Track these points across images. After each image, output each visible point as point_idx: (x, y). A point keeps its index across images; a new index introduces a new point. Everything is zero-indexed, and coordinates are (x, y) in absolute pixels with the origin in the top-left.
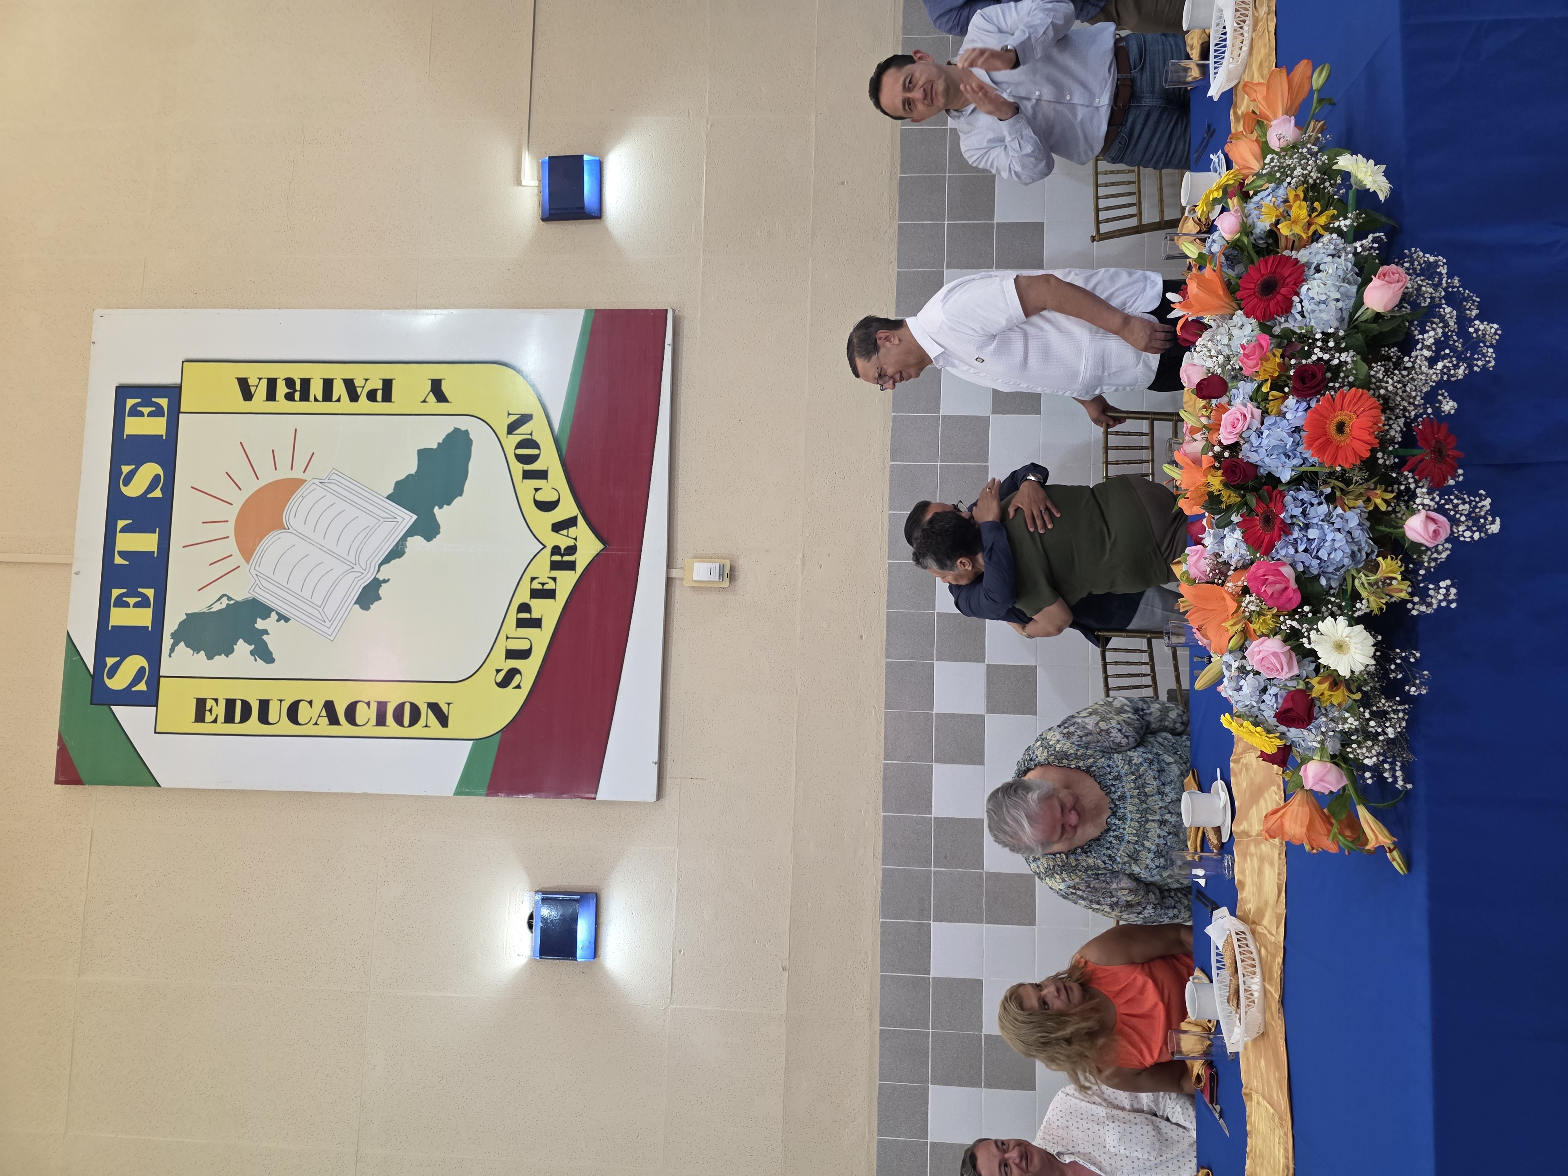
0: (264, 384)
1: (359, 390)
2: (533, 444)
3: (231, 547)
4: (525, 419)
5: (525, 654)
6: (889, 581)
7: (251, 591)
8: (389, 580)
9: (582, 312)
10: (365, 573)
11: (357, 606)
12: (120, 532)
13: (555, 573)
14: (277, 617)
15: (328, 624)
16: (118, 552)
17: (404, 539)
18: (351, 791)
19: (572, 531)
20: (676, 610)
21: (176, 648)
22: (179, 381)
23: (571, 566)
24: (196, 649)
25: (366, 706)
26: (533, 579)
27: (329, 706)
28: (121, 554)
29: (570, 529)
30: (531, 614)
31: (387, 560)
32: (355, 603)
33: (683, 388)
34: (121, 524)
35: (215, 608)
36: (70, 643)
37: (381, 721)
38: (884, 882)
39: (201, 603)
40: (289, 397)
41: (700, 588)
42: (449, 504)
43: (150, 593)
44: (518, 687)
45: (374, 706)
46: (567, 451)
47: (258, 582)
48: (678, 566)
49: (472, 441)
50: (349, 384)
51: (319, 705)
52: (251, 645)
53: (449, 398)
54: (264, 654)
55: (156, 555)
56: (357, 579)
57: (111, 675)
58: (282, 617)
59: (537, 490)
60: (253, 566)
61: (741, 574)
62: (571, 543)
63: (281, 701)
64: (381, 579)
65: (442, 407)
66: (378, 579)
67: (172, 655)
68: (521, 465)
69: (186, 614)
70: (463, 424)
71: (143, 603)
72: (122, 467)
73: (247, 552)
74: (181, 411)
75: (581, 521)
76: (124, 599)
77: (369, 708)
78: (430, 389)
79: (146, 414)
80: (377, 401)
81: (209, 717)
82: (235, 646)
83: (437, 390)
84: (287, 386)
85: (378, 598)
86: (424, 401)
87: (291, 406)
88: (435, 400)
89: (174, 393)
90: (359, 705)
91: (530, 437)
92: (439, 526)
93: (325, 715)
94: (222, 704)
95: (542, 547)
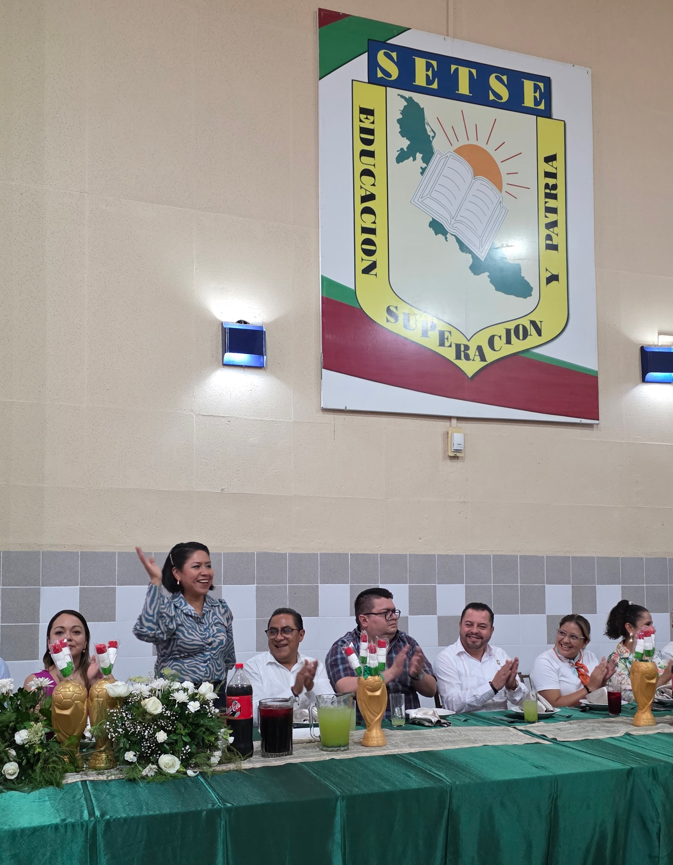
0: (554, 171)
1: (551, 230)
2: (525, 336)
3: (463, 141)
4: (539, 332)
6: (453, 556)
7: (438, 152)
8: (447, 241)
9: (597, 369)
11: (431, 220)
12: (470, 70)
13: (454, 346)
14: (423, 167)
15: (420, 200)
16: (458, 68)
17: (470, 252)
19: (478, 358)
20: (434, 422)
21: (403, 100)
22: (553, 117)
23: (458, 357)
24: (403, 112)
25: (373, 221)
26: (450, 332)
27: (371, 197)
28: (457, 70)
29: (479, 357)
30: (431, 330)
31: (458, 240)
32: (433, 218)
33: (555, 429)
34: (474, 71)
35: (427, 127)
36: (405, 29)
37: (365, 230)
38: (279, 554)
39: (430, 118)
40: (547, 186)
41: (448, 437)
42: (491, 282)
43: (435, 86)
44: (388, 321)
45: (373, 226)
46: (523, 356)
47: (443, 157)
48: (458, 424)
49: (526, 298)
50: (554, 224)
51: (373, 190)
52: (407, 148)
53: (548, 285)
54: (402, 157)
55: (457, 92)
56: (447, 220)
57: (386, 54)
58: (423, 170)
59: (500, 337)
60: (452, 154)
61: (455, 463)
62: (471, 357)
63: (374, 165)
64: (447, 236)
65: (544, 281)
66: (447, 234)
67: (399, 96)
68: (513, 328)
69: (423, 108)
70: (535, 293)
71: (429, 81)
72: (506, 76)
73: (460, 151)
74: (538, 118)
75: (484, 364)
76: (431, 69)
77: (372, 223)
78: (554, 274)
79: (535, 94)
80: (546, 240)
81: (363, 117)
82: (405, 138)
83: (553, 278)
84: (553, 185)
85: (436, 234)
86: (547, 270)
87: (542, 187)
88: (547, 277)
89: (547, 114)
90: (373, 216)
91: (529, 334)
92: (478, 274)
93: (367, 194)
94: (371, 127)
95: (469, 339)
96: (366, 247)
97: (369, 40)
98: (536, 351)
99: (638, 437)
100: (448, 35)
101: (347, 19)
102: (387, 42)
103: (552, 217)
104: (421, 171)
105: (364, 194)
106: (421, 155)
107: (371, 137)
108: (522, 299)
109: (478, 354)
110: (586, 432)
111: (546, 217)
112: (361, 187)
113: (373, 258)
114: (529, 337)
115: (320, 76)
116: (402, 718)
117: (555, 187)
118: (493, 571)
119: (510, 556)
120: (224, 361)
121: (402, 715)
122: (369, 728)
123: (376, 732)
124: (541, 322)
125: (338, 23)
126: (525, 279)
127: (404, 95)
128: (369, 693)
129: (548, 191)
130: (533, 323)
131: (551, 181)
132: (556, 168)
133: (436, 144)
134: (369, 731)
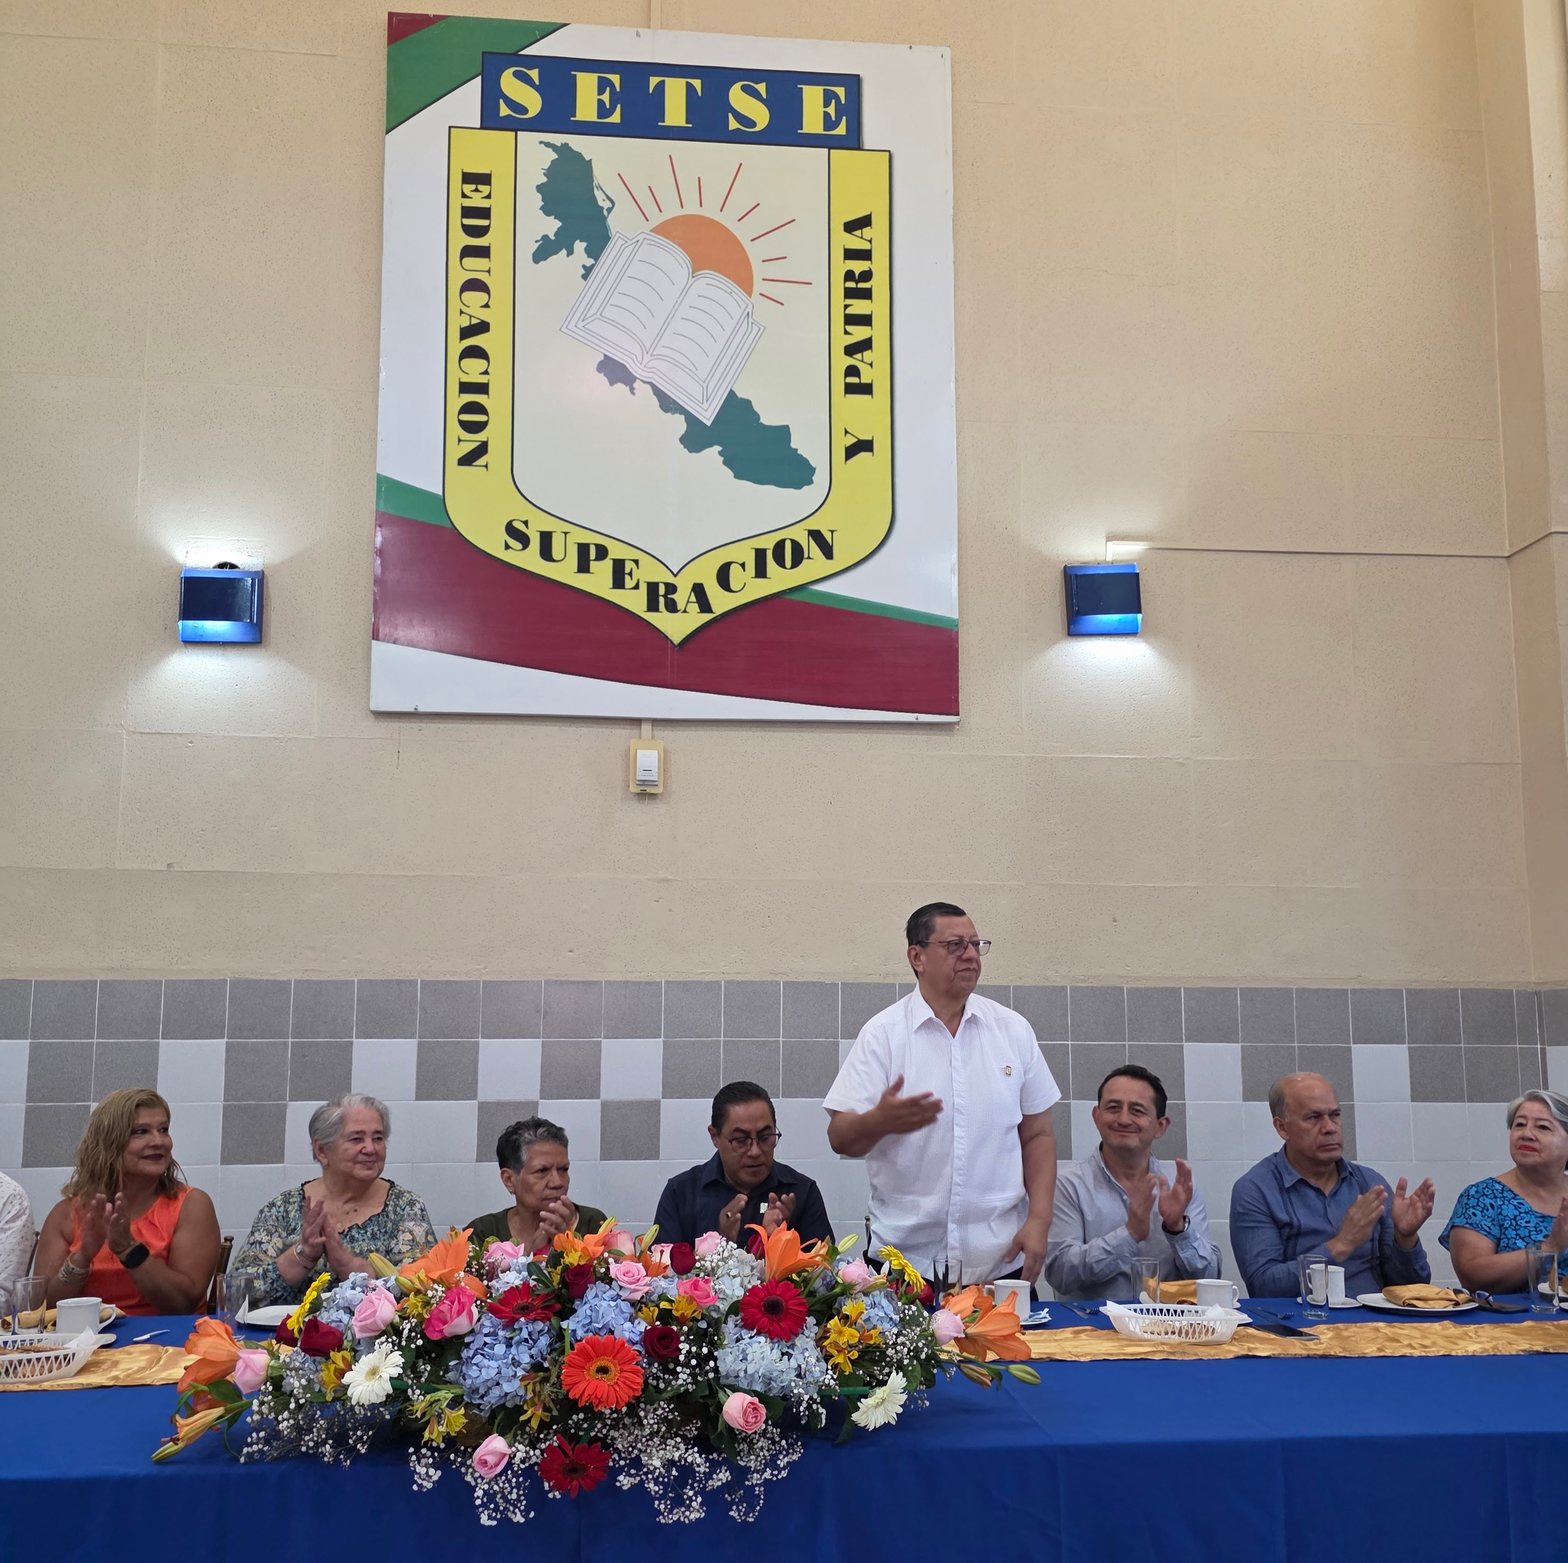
0: (865, 246)
1: (859, 356)
2: (797, 561)
3: (672, 211)
4: (828, 551)
5: (546, 553)
6: (640, 983)
7: (618, 235)
8: (634, 394)
9: (955, 616)
10: (642, 367)
11: (602, 358)
12: (687, 83)
13: (643, 587)
14: (588, 265)
15: (580, 325)
16: (663, 81)
17: (682, 410)
18: (382, 353)
19: (694, 608)
20: (604, 730)
21: (550, 150)
22: (866, 147)
23: (653, 606)
24: (549, 173)
25: (484, 370)
26: (636, 562)
27: (482, 327)
28: (661, 85)
29: (696, 605)
30: (596, 560)
31: (657, 392)
32: (605, 356)
33: (868, 735)
34: (697, 83)
35: (598, 194)
36: (557, 27)
37: (465, 388)
38: (273, 983)
39: (604, 176)
40: (849, 276)
41: (628, 759)
42: (725, 463)
43: (616, 118)
45: (483, 379)
46: (791, 600)
47: (630, 242)
48: (655, 732)
49: (800, 488)
50: (866, 345)
51: (485, 315)
52: (555, 235)
53: (848, 462)
54: (545, 250)
55: (660, 124)
56: (633, 358)
57: (519, 76)
58: (587, 272)
59: (743, 565)
60: (648, 237)
61: (646, 807)
62: (681, 606)
63: (489, 271)
64: (635, 385)
65: (839, 453)
66: (635, 381)
67: (543, 145)
68: (772, 547)
69: (591, 160)
70: (820, 478)
71: (603, 111)
72: (764, 84)
73: (664, 230)
74: (832, 151)
75: (707, 617)
76: (608, 89)
77: (481, 374)
78: (861, 438)
79: (827, 110)
80: (845, 377)
81: (469, 188)
82: (553, 217)
83: (860, 447)
84: (862, 273)
85: (612, 382)
86: (846, 431)
87: (838, 278)
88: (847, 445)
89: (851, 141)
90: (484, 362)
91: (805, 556)
92: (698, 451)
93: (472, 323)
94: (484, 204)
95: (675, 573)
96: (467, 417)
97: (484, 53)
98: (819, 587)
99: (1056, 744)
101: (442, 24)
102: (521, 53)
103: (859, 333)
104: (583, 272)
106: (584, 244)
107: (484, 222)
108: (791, 490)
109: (695, 600)
115: (387, 127)
118: (725, 1012)
119: (763, 983)
120: (184, 639)
125: (427, 32)
126: (799, 452)
127: (551, 142)
131: (859, 266)
133: (618, 220)
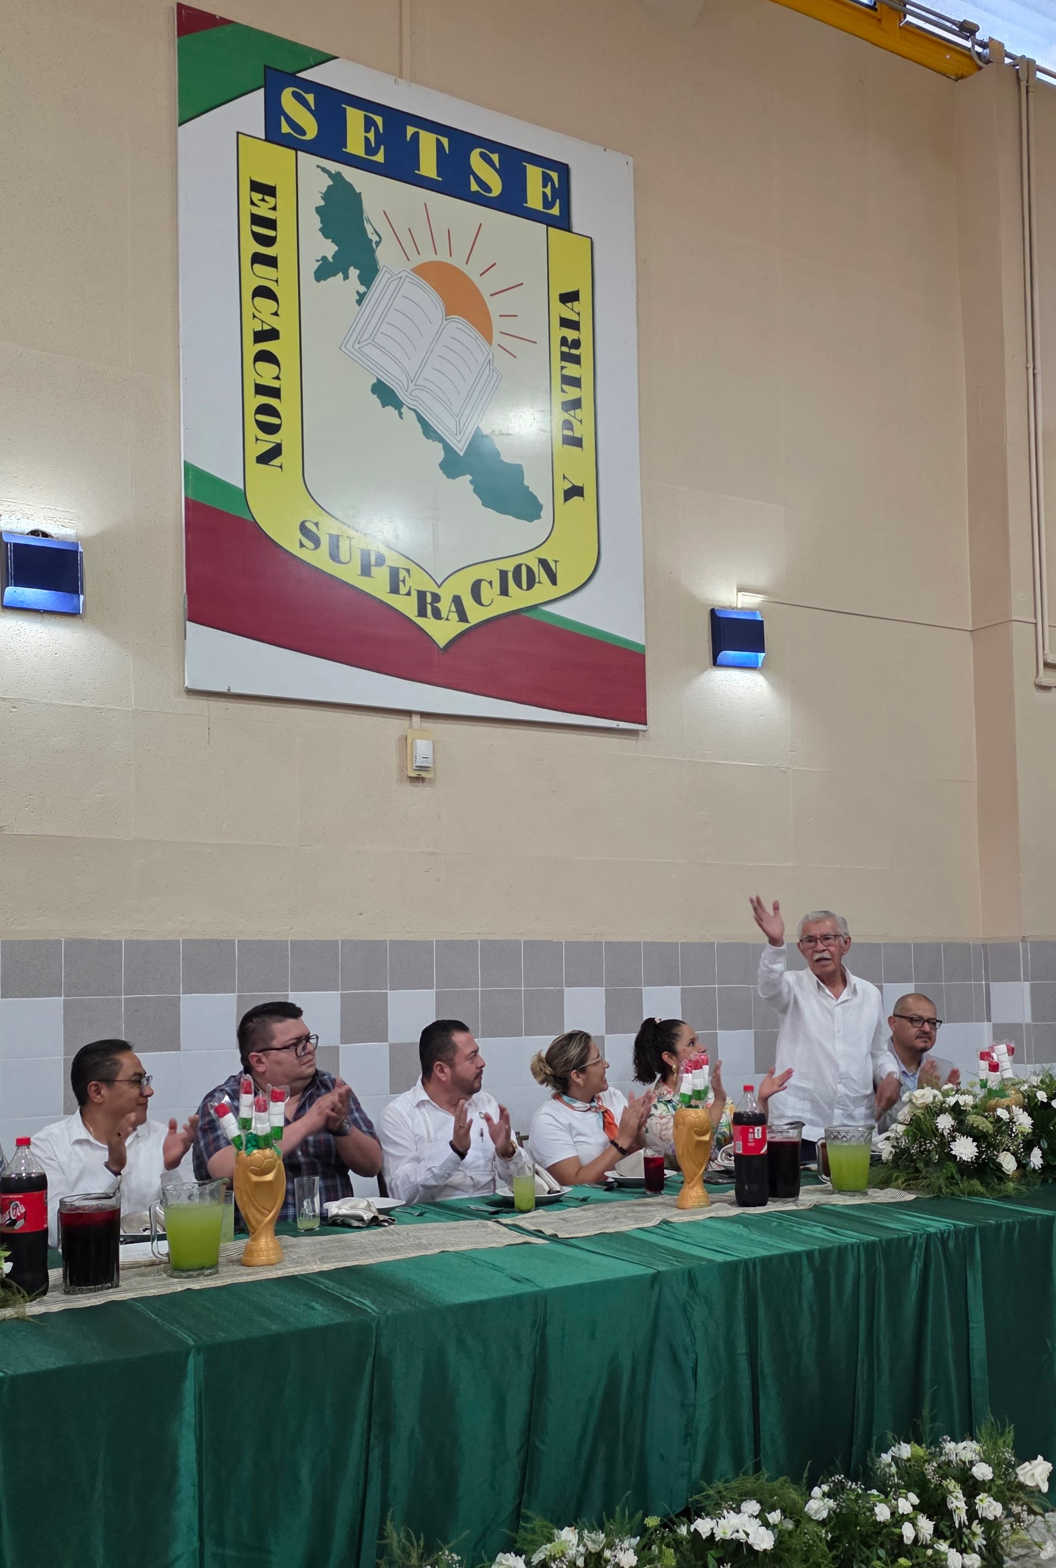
0: (574, 317)
1: (572, 412)
2: (531, 584)
3: (428, 255)
4: (553, 579)
7: (385, 269)
8: (402, 418)
9: (643, 642)
10: (407, 394)
11: (375, 381)
12: (438, 138)
13: (414, 594)
14: (361, 292)
15: (357, 346)
16: (418, 133)
17: (441, 440)
19: (454, 617)
20: (381, 719)
21: (326, 175)
22: (573, 231)
23: (422, 613)
24: (326, 196)
25: (275, 375)
26: (408, 571)
27: (272, 334)
28: (416, 135)
29: (456, 614)
30: (376, 565)
31: (420, 419)
32: (378, 379)
33: (578, 736)
34: (445, 141)
35: (367, 226)
36: (326, 58)
37: (261, 390)
38: (106, 943)
39: (372, 211)
40: (564, 341)
41: (406, 745)
42: (475, 491)
43: (380, 157)
44: (302, 545)
45: (275, 384)
47: (395, 277)
48: (424, 724)
49: (531, 521)
50: (576, 404)
51: (274, 323)
52: (334, 257)
53: (567, 503)
54: (324, 271)
55: (416, 172)
56: (401, 384)
57: (295, 95)
58: (361, 298)
59: (490, 583)
60: (409, 275)
61: (418, 789)
62: (444, 614)
63: (277, 281)
64: (402, 410)
65: (560, 496)
66: (402, 407)
67: (319, 169)
68: (512, 570)
69: (360, 193)
70: (546, 514)
71: (370, 150)
72: (497, 155)
73: (424, 271)
74: (549, 228)
75: (465, 626)
76: (373, 128)
77: (273, 378)
78: (576, 484)
79: (545, 190)
80: (563, 429)
81: (257, 197)
82: (330, 240)
83: (574, 492)
84: (573, 341)
85: (384, 404)
86: (564, 477)
87: (556, 342)
88: (566, 488)
89: (563, 223)
90: (276, 367)
91: (537, 580)
92: (454, 478)
93: (264, 329)
94: (270, 215)
95: (439, 584)
96: (262, 418)
97: (266, 67)
98: (547, 608)
99: (706, 752)
100: (401, 77)
101: (228, 28)
102: (299, 75)
103: (572, 393)
104: (358, 298)
105: (259, 328)
106: (357, 272)
107: (270, 233)
108: (525, 522)
109: (455, 610)
110: (627, 742)
111: (563, 391)
112: (254, 316)
113: (275, 438)
114: (536, 585)
115: (180, 119)
116: (314, 1216)
117: (576, 344)
118: (481, 966)
119: (509, 942)
120: (4, 604)
121: (314, 1211)
122: (254, 1235)
123: (266, 1242)
124: (556, 562)
125: (213, 32)
126: (530, 489)
127: (327, 168)
128: (255, 1178)
129: (565, 349)
130: (544, 563)
131: (571, 335)
132: (579, 314)
133: (385, 255)
134: (253, 1240)
